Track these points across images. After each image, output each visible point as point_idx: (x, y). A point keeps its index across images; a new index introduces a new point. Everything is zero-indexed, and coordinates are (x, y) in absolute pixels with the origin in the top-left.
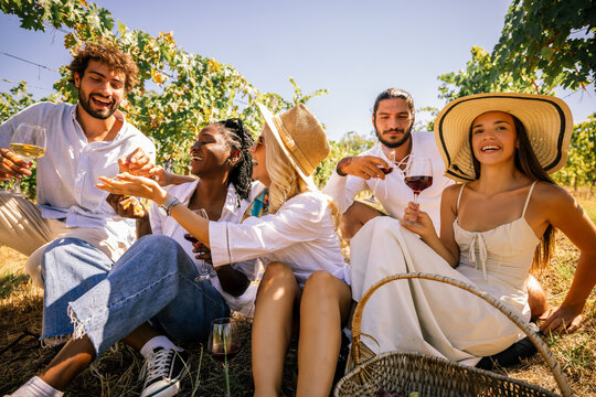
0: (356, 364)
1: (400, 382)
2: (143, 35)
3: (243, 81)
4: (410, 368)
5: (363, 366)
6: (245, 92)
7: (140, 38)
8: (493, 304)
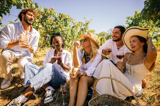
0: (95, 96)
1: (105, 101)
2: (46, 9)
3: (72, 19)
4: (108, 98)
5: (96, 97)
6: (73, 22)
7: (45, 10)
8: (125, 87)
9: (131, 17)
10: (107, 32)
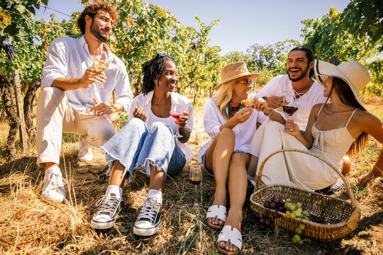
0: (258, 189)
3: (175, 20)
5: (261, 190)
6: (175, 27)
9: (313, 22)
10: (245, 53)
